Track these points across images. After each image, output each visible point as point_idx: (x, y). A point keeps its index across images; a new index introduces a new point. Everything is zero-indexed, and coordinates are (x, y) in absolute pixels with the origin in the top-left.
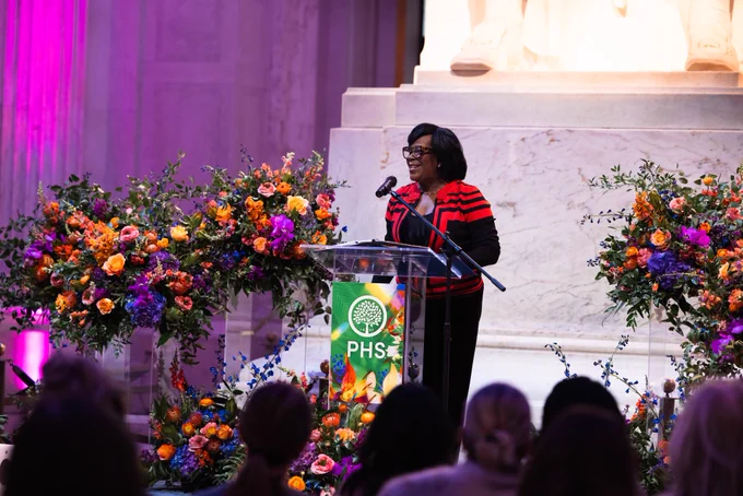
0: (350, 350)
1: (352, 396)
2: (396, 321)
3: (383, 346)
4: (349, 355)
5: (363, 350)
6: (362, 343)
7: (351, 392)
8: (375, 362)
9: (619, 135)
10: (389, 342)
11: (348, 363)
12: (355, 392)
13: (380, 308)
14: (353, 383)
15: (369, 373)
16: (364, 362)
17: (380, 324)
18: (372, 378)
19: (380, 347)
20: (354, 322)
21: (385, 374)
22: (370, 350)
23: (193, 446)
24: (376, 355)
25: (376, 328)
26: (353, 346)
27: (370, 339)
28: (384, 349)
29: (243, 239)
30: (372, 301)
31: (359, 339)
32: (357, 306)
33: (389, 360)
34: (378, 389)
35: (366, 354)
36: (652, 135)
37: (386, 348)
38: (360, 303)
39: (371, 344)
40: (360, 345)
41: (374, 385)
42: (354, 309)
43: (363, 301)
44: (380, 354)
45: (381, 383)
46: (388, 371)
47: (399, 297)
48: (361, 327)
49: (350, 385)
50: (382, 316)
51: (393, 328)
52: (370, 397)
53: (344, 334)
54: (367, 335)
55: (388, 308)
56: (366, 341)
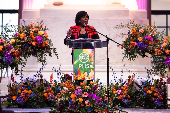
0: (79, 66)
1: (81, 78)
2: (92, 58)
3: (89, 65)
4: (79, 68)
5: (83, 66)
6: (83, 65)
7: (80, 77)
8: (87, 69)
9: (98, 20)
10: (90, 64)
11: (79, 70)
12: (81, 77)
13: (87, 55)
14: (81, 75)
15: (85, 72)
16: (84, 69)
17: (88, 59)
18: (86, 73)
19: (88, 65)
20: (80, 59)
21: (89, 72)
22: (85, 66)
23: (22, 96)
24: (87, 67)
25: (86, 60)
26: (80, 65)
27: (85, 63)
28: (89, 66)
29: (29, 42)
30: (85, 54)
31: (82, 64)
32: (81, 55)
33: (91, 68)
34: (88, 76)
35: (84, 67)
36: (106, 19)
37: (90, 65)
38: (82, 54)
39: (85, 65)
40: (82, 65)
41: (87, 75)
42: (80, 56)
43: (83, 54)
44: (88, 67)
45: (89, 75)
46: (90, 71)
47: (93, 52)
48: (83, 60)
49: (80, 75)
50: (88, 57)
51: (91, 60)
52: (86, 78)
53: (78, 62)
54: (84, 62)
55: (90, 55)
56: (84, 64)
